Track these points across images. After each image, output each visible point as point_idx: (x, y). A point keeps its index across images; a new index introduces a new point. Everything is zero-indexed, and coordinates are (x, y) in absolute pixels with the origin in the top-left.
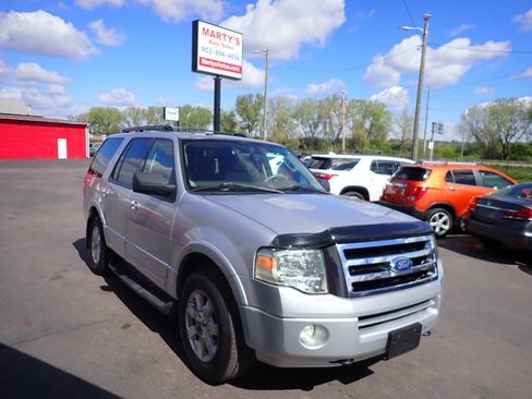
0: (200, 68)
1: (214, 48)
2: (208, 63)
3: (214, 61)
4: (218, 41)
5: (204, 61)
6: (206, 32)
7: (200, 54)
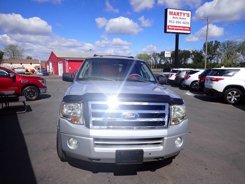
0: (168, 31)
1: (175, 20)
2: (172, 28)
3: (175, 26)
4: (178, 16)
5: (170, 27)
6: (171, 13)
7: (168, 24)
